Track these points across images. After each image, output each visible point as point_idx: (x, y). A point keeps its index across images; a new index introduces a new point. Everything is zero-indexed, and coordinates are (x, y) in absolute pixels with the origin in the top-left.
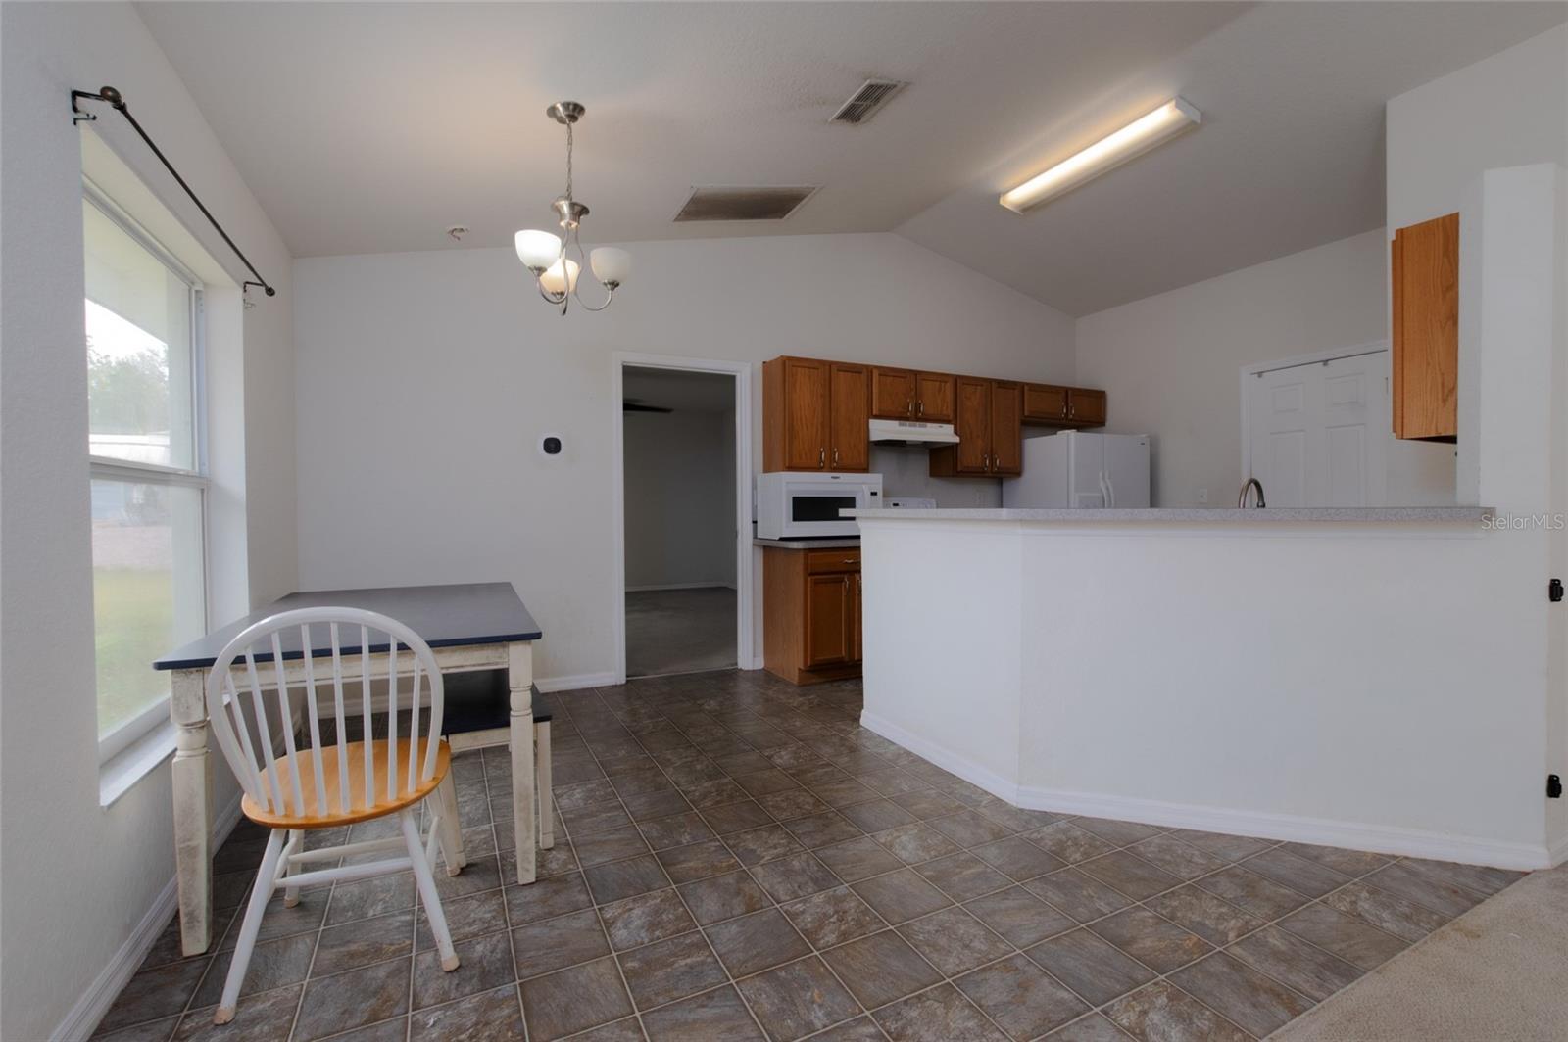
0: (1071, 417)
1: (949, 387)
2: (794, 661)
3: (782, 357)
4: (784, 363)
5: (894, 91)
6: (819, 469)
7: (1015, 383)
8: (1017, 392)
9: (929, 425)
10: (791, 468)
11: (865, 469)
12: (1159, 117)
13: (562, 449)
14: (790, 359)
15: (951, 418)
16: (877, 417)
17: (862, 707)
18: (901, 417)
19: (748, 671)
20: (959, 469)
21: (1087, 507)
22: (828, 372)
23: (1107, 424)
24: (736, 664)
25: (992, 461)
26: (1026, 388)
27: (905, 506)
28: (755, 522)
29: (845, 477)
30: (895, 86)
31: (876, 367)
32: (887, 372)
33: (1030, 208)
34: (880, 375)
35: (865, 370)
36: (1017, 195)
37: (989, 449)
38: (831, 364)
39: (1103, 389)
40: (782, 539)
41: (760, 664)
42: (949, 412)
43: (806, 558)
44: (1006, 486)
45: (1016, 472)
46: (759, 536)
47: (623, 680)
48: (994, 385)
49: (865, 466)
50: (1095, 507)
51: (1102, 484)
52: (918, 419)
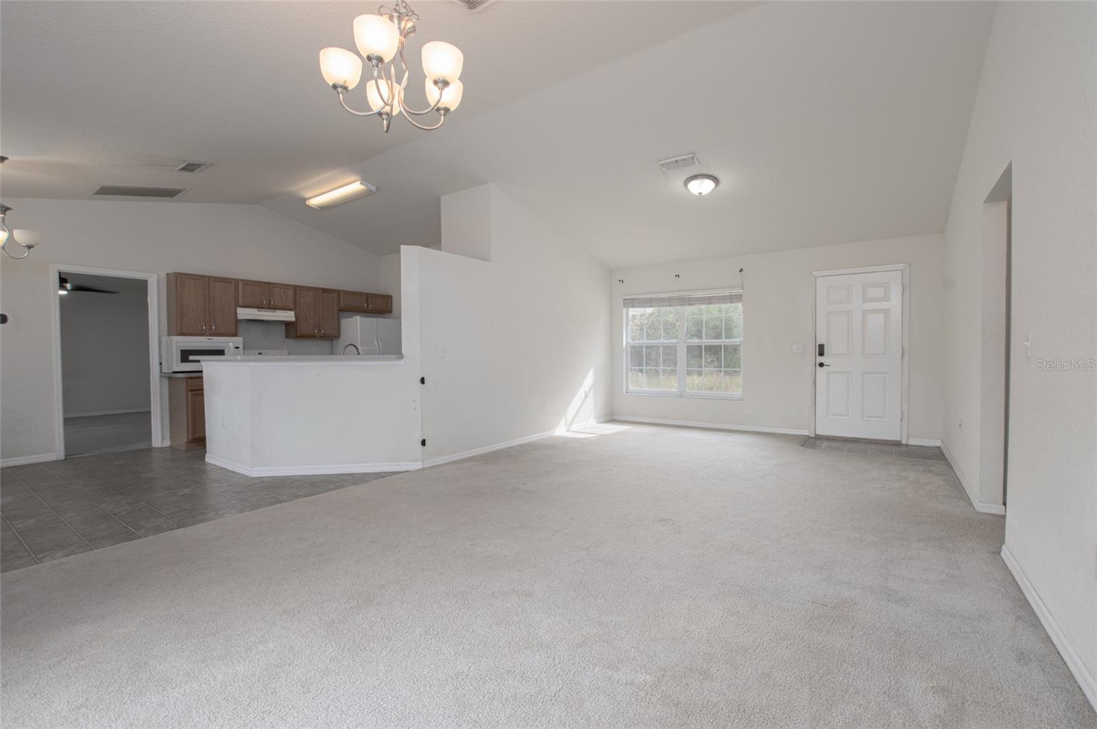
0: (370, 308)
1: (290, 292)
2: (183, 439)
3: (175, 273)
4: (176, 276)
5: (204, 167)
6: (202, 335)
7: (335, 290)
8: (336, 295)
9: (277, 311)
10: (181, 334)
11: (235, 335)
12: (354, 187)
13: (8, 320)
14: (180, 274)
15: (292, 308)
16: (241, 307)
17: (206, 452)
18: (259, 307)
19: (159, 448)
20: (298, 334)
21: (367, 354)
22: (207, 283)
23: (393, 312)
24: (151, 445)
25: (320, 331)
26: (341, 293)
27: (266, 354)
28: (161, 364)
29: (216, 339)
30: (203, 165)
31: (241, 280)
32: (247, 283)
33: (324, 208)
34: (243, 284)
35: (233, 282)
36: (315, 202)
37: (318, 324)
38: (209, 277)
39: (391, 294)
40: (174, 372)
41: (167, 443)
42: (291, 305)
43: (187, 382)
44: (334, 342)
45: (338, 336)
46: (163, 371)
47: (62, 457)
48: (321, 291)
49: (234, 333)
50: (372, 354)
51: (376, 343)
52: (270, 308)
